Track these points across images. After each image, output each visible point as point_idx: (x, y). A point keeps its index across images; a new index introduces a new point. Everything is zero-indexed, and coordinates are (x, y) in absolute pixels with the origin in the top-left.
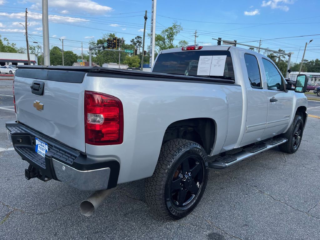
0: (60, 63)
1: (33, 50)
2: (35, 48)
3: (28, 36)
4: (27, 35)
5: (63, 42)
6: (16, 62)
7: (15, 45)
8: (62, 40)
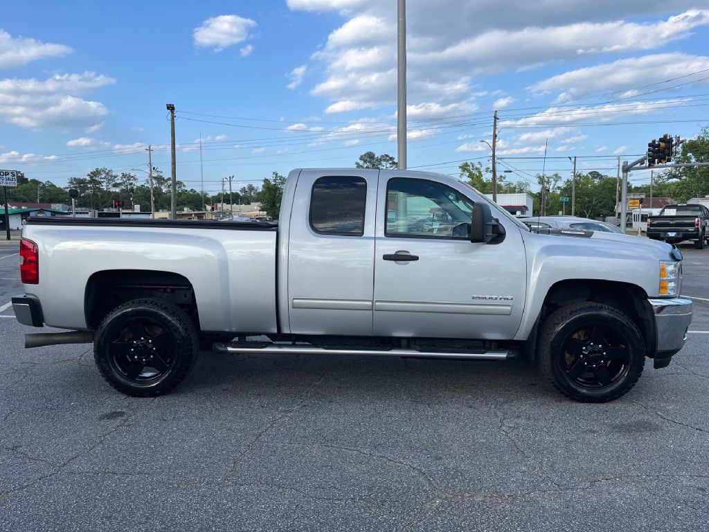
0: (586, 206)
1: (545, 184)
2: (551, 179)
3: (496, 160)
4: (494, 159)
5: (575, 163)
6: (514, 210)
7: (504, 178)
8: (573, 159)
